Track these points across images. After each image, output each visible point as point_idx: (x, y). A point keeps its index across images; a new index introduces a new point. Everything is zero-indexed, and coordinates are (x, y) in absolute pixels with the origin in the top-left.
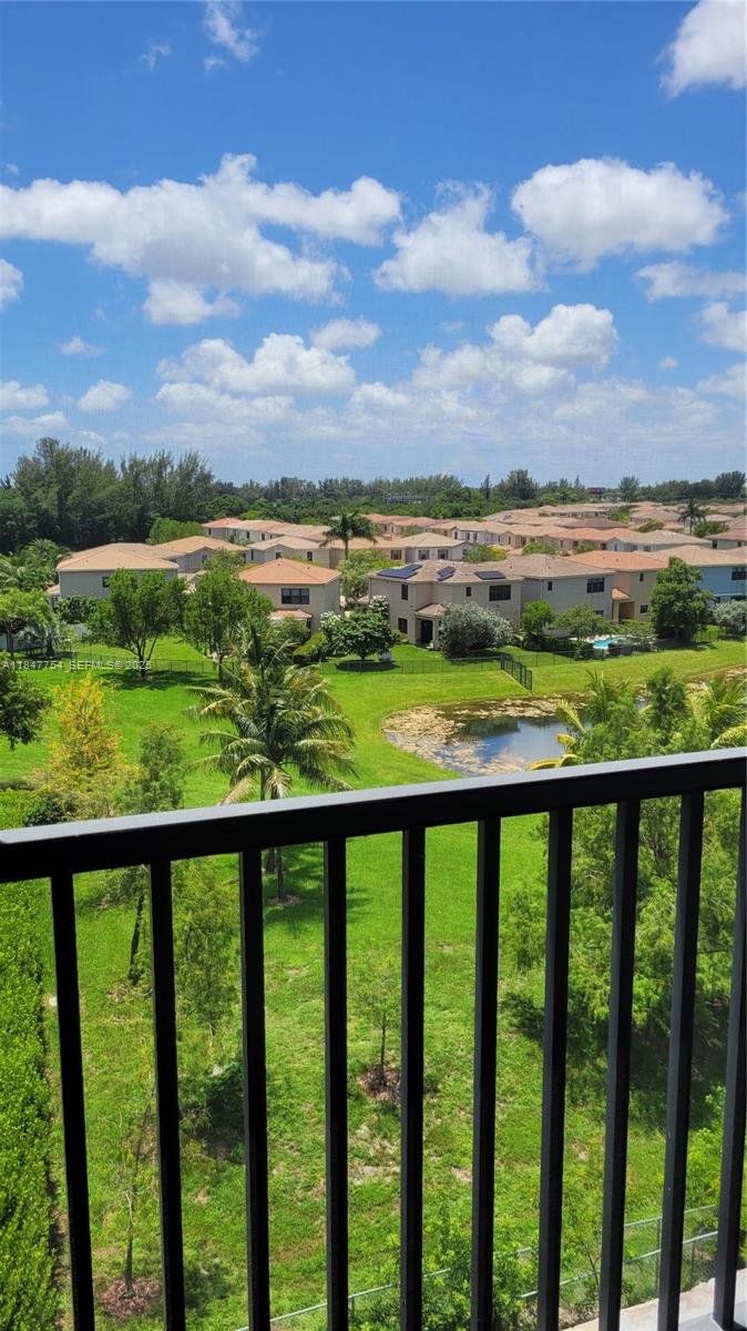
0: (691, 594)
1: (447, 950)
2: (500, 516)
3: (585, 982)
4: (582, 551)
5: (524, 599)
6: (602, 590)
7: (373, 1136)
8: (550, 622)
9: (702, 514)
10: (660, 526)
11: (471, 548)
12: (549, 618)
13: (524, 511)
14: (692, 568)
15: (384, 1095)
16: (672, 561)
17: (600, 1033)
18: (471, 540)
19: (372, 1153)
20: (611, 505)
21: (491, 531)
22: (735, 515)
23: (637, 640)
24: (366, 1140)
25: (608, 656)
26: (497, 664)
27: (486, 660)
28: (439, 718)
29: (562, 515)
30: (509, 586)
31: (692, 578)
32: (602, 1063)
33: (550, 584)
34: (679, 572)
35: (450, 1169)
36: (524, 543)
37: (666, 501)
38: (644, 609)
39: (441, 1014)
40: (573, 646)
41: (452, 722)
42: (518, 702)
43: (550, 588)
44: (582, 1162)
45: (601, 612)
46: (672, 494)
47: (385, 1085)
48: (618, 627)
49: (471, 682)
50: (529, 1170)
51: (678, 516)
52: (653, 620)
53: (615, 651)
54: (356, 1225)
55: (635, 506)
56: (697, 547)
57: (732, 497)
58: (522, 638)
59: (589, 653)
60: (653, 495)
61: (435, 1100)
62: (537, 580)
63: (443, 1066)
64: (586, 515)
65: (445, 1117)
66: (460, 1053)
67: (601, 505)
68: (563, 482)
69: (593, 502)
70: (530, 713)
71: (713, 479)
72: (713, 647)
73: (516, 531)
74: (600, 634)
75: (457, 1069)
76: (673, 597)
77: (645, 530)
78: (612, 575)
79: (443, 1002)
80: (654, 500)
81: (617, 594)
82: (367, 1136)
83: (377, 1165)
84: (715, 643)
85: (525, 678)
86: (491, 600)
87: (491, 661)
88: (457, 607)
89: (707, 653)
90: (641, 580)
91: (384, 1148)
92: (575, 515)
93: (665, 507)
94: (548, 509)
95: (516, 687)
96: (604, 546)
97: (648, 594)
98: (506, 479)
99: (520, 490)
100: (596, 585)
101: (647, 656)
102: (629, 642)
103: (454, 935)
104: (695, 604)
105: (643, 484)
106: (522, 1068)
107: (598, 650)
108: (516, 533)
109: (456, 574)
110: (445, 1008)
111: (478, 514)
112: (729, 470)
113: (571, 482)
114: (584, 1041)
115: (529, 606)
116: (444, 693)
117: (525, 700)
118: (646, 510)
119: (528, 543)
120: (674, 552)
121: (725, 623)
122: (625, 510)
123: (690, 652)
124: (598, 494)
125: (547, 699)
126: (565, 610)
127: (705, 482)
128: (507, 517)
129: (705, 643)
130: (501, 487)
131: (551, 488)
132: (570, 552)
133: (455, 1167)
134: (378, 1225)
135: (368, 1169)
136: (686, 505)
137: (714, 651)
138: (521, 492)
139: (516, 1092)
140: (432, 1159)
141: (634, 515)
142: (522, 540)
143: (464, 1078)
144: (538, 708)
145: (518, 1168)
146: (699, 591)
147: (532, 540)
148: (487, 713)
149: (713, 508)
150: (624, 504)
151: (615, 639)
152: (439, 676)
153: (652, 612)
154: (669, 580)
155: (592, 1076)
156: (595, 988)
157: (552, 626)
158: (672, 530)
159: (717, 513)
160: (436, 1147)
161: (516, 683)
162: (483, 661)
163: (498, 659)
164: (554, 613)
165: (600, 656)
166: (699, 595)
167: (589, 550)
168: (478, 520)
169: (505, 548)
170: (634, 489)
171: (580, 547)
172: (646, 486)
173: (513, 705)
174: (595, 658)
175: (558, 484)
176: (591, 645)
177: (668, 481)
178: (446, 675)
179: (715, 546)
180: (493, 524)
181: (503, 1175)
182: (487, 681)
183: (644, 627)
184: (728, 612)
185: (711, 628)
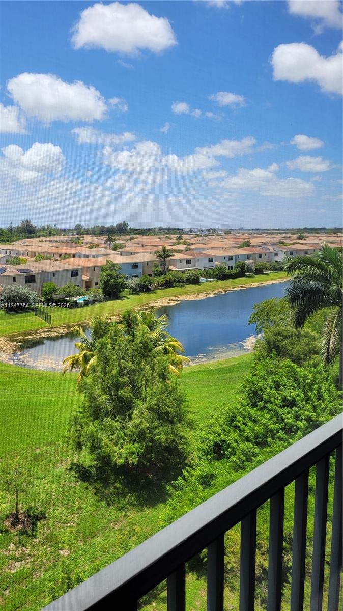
0: (117, 276)
1: (38, 451)
2: (21, 242)
3: (110, 450)
4: (64, 258)
5: (42, 281)
6: (78, 276)
7: (17, 548)
8: (56, 291)
9: (113, 240)
10: (97, 246)
11: (9, 258)
12: (55, 290)
13: (32, 240)
14: (116, 264)
15: (19, 527)
16: (108, 262)
17: (115, 472)
18: (8, 254)
19: (18, 556)
20: (72, 236)
21: (18, 249)
22: (127, 241)
23: (95, 297)
24: (14, 551)
25: (84, 306)
26: (32, 313)
27: (27, 312)
28: (8, 342)
29: (51, 241)
30: (34, 276)
31: (117, 269)
32: (117, 485)
33: (54, 274)
34: (111, 266)
35: (58, 551)
36: (35, 255)
37: (96, 235)
38: (96, 284)
39: (41, 481)
40: (67, 302)
41: (15, 343)
42: (46, 330)
43: (54, 276)
44: (116, 530)
45: (78, 286)
46: (98, 232)
47: (19, 522)
48: (87, 292)
49: (21, 323)
50: (94, 540)
51: (104, 241)
52: (102, 288)
53: (87, 303)
54: (16, 591)
55: (84, 237)
56: (115, 255)
57: (123, 233)
58: (43, 300)
59: (75, 305)
60: (89, 232)
61: (45, 522)
62: (48, 272)
63: (46, 505)
64: (61, 241)
65: (51, 529)
66: (53, 497)
67: (66, 237)
68: (48, 226)
69: (63, 235)
70: (52, 335)
71: (115, 225)
72: (128, 299)
73: (31, 249)
74: (80, 296)
75: (54, 505)
76: (109, 278)
77: (91, 248)
78: (81, 269)
79: (41, 476)
80: (90, 234)
81: (84, 277)
82: (14, 548)
83: (22, 560)
84: (128, 297)
85: (47, 318)
86: (26, 283)
87: (29, 312)
88: (9, 287)
89: (126, 301)
90: (94, 270)
91: (24, 551)
92: (56, 241)
93: (96, 238)
94: (42, 238)
95: (42, 324)
96: (74, 256)
97: (99, 277)
98: (20, 224)
99: (28, 230)
100: (75, 274)
101: (101, 304)
102: (93, 299)
103: (39, 444)
104: (119, 280)
105: (85, 227)
106: (83, 496)
107: (79, 303)
108: (31, 250)
109: (7, 271)
110: (43, 478)
111: (8, 241)
112: (121, 221)
113: (52, 226)
114: (108, 478)
115: (45, 285)
116: (8, 330)
117: (48, 329)
118: (88, 238)
119: (37, 255)
120: (107, 258)
121: (132, 288)
122: (79, 239)
123: (119, 301)
124: (65, 231)
125: (59, 328)
126: (62, 285)
127: (112, 226)
128: (24, 243)
129: (125, 297)
130: (18, 228)
131: (43, 229)
132: (58, 259)
133: (60, 549)
134: (27, 588)
135: (17, 564)
136: (107, 237)
137: (128, 300)
138: (28, 231)
139: (83, 508)
140: (48, 549)
141: (84, 241)
142: (34, 254)
143: (58, 508)
144: (56, 332)
145: (89, 541)
146: (120, 274)
147: (39, 253)
148: (31, 337)
149: (117, 238)
150: (78, 236)
151: (87, 298)
152: (4, 321)
153: (100, 285)
154: (107, 270)
155: (114, 492)
156: (115, 452)
157: (57, 294)
158: (103, 248)
159: (120, 240)
160: (49, 544)
161: (43, 321)
162: (24, 312)
163: (33, 311)
164: (57, 287)
165: (81, 306)
166: (120, 276)
167: (68, 258)
168: (9, 244)
169: (26, 257)
170: (81, 229)
171: (64, 256)
172: (86, 228)
173: (43, 332)
174: (78, 307)
175: (46, 227)
176: (76, 301)
177: (95, 226)
178: (7, 320)
179: (121, 254)
180: (18, 246)
181: (83, 547)
182: (29, 322)
183: (98, 291)
184: (132, 283)
185: (126, 290)
